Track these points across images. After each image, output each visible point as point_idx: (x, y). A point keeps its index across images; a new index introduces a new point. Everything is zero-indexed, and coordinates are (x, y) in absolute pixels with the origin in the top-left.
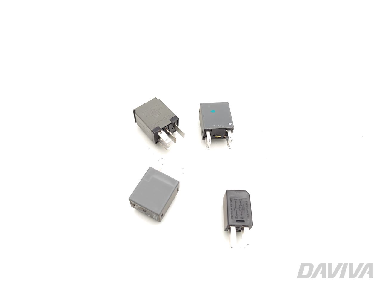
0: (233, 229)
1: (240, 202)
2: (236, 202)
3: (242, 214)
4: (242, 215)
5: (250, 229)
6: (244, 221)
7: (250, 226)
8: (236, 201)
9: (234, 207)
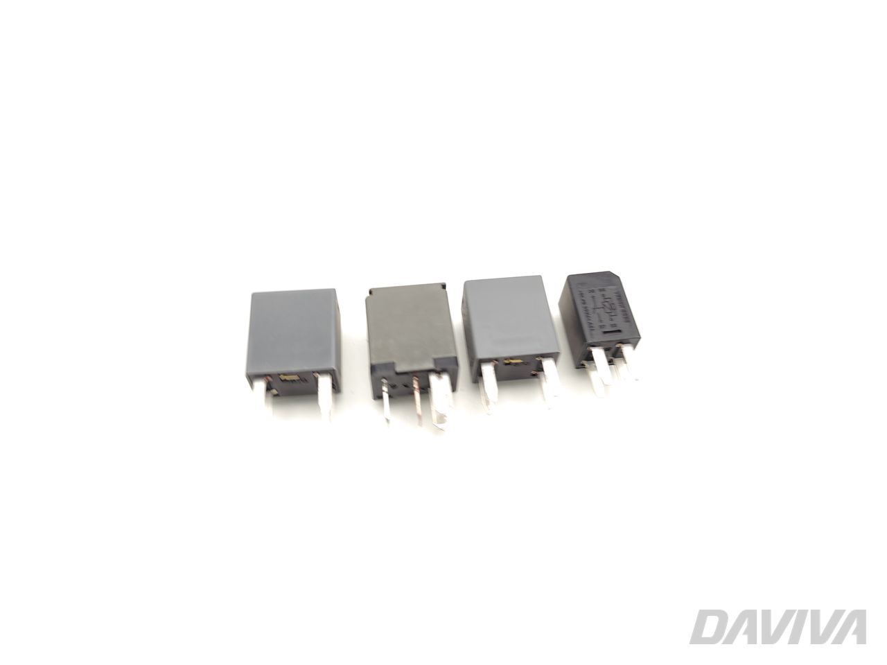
0: (599, 354)
1: (603, 295)
2: (593, 297)
3: (613, 317)
4: (612, 320)
5: (634, 347)
6: (619, 331)
7: (634, 339)
8: (593, 294)
9: (590, 305)
